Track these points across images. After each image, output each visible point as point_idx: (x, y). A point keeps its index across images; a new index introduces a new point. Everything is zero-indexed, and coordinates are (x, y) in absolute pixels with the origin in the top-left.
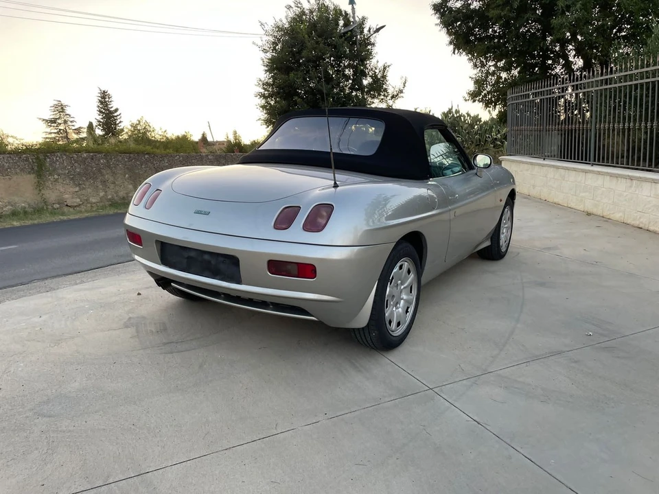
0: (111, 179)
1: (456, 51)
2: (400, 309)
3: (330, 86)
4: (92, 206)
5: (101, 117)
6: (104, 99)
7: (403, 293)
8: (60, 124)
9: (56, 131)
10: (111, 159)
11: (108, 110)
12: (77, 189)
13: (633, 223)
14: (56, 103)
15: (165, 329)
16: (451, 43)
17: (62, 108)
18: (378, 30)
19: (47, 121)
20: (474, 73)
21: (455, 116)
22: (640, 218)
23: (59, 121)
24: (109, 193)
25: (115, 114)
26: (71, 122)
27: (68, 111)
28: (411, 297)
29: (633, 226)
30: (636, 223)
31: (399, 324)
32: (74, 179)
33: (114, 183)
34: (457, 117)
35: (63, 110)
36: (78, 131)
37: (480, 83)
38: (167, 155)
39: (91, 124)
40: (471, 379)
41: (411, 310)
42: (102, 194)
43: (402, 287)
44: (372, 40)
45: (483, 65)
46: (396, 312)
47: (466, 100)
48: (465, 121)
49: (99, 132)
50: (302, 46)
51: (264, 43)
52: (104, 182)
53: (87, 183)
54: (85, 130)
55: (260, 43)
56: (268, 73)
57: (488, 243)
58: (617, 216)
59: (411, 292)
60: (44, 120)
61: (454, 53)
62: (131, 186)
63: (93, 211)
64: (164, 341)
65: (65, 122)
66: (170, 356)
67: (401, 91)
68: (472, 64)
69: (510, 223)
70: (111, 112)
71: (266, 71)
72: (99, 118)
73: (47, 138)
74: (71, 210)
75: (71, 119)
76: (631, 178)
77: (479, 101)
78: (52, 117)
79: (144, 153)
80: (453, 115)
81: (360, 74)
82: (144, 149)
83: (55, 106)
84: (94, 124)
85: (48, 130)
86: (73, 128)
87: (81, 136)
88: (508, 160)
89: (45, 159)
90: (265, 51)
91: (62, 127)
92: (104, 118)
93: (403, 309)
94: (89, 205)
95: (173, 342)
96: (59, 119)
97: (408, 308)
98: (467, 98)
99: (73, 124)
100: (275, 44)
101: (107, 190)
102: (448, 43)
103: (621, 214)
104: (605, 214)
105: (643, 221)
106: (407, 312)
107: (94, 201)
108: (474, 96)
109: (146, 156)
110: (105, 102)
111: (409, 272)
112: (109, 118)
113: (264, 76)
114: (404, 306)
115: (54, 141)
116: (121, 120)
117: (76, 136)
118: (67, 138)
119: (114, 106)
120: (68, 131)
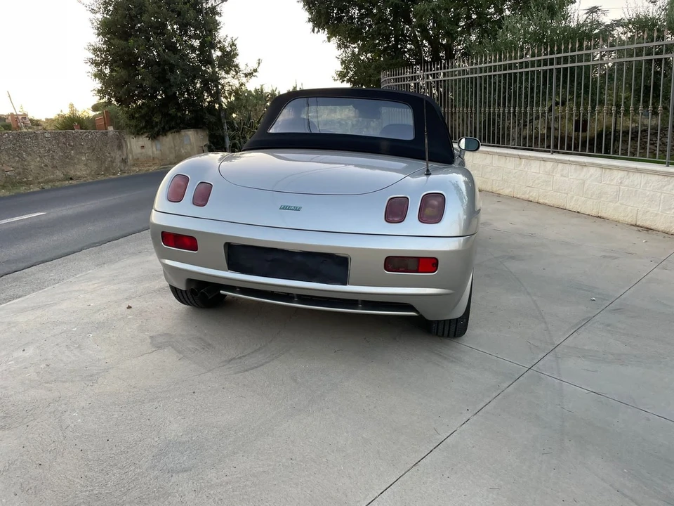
1: (316, 30)
13: (523, 197)
16: (310, 20)
20: (339, 53)
22: (530, 192)
29: (523, 199)
30: (526, 197)
37: (346, 63)
44: (219, 10)
45: (346, 46)
56: (100, 37)
58: (507, 191)
76: (520, 157)
77: (347, 81)
90: (94, 11)
98: (336, 78)
102: (307, 20)
103: (510, 190)
104: (494, 190)
105: (533, 195)
108: (341, 76)
113: (97, 41)
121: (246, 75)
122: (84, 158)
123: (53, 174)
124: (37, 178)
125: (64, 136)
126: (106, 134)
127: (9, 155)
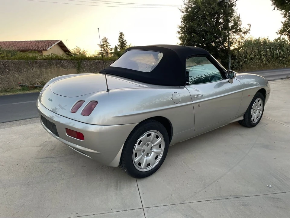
2: (150, 157)
5: (120, 44)
6: (121, 36)
7: (153, 148)
8: (105, 46)
9: (103, 49)
11: (122, 41)
14: (104, 38)
15: (53, 150)
16: (274, 4)
17: (106, 40)
19: (100, 45)
20: (284, 20)
21: (282, 41)
23: (105, 45)
25: (125, 42)
26: (109, 46)
27: (108, 41)
28: (160, 151)
31: (148, 165)
34: (283, 41)
35: (106, 41)
36: (111, 49)
37: (286, 25)
39: (116, 47)
40: (171, 206)
41: (160, 158)
43: (152, 145)
46: (146, 158)
47: (278, 34)
48: (287, 43)
49: (119, 50)
50: (199, 9)
51: (183, 8)
54: (114, 49)
55: (181, 9)
56: (182, 22)
57: (242, 118)
59: (160, 148)
60: (99, 45)
65: (107, 46)
66: (42, 164)
67: (249, 30)
68: (283, 15)
70: (123, 42)
71: (182, 21)
72: (119, 44)
73: (99, 52)
75: (109, 45)
77: (285, 34)
78: (102, 44)
80: (281, 41)
83: (104, 39)
84: (117, 46)
85: (101, 49)
86: (110, 48)
87: (112, 52)
89: (81, 63)
90: (183, 12)
91: (105, 48)
92: (121, 44)
93: (153, 157)
95: (50, 157)
96: (104, 44)
97: (157, 156)
98: (278, 33)
99: (110, 46)
100: (187, 9)
102: (272, 4)
106: (156, 158)
108: (282, 32)
110: (122, 37)
111: (157, 137)
112: (122, 43)
113: (181, 24)
114: (154, 155)
115: (103, 53)
116: (127, 44)
117: (110, 52)
118: (107, 52)
119: (124, 39)
120: (108, 49)
121: (244, 33)
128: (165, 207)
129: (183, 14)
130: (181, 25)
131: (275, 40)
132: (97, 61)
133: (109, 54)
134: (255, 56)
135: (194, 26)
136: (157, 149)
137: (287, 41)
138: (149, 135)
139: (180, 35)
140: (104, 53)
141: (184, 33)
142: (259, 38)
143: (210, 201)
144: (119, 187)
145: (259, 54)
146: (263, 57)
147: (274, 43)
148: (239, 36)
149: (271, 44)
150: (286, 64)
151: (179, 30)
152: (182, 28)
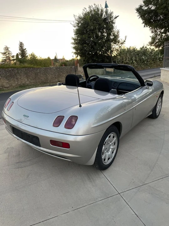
0: (20, 77)
2: (109, 153)
3: (97, 39)
4: (13, 87)
6: (21, 45)
7: (111, 146)
9: (6, 57)
10: (19, 70)
11: (23, 49)
12: (8, 81)
14: (5, 47)
15: (19, 155)
16: (143, 23)
18: (116, 18)
20: (152, 35)
23: (7, 53)
24: (19, 82)
28: (115, 147)
31: (109, 159)
32: (7, 77)
33: (20, 79)
34: (146, 49)
35: (8, 49)
36: (13, 57)
37: (154, 39)
38: (38, 68)
40: (137, 188)
41: (115, 152)
42: (16, 83)
43: (111, 143)
44: (114, 22)
45: (156, 31)
46: (107, 154)
48: (149, 51)
49: (20, 57)
50: (88, 25)
51: (74, 23)
52: (17, 79)
53: (11, 79)
54: (15, 56)
57: (151, 113)
59: (115, 145)
60: (2, 53)
61: (145, 26)
62: (26, 80)
63: (13, 89)
64: (17, 161)
65: (9, 53)
66: (17, 169)
67: (125, 41)
68: (151, 31)
69: (161, 103)
70: (24, 50)
71: (75, 34)
72: (20, 52)
73: (3, 59)
74: (6, 88)
75: (11, 53)
77: (153, 45)
78: (4, 52)
79: (30, 68)
80: (144, 49)
81: (109, 34)
82: (31, 66)
83: (5, 48)
84: (19, 54)
85: (3, 56)
86: (11, 56)
88: (163, 70)
90: (75, 27)
91: (8, 55)
93: (111, 152)
94: (12, 87)
95: (20, 162)
96: (7, 52)
97: (113, 151)
98: (149, 45)
100: (78, 24)
101: (18, 81)
102: (142, 23)
106: (113, 153)
107: (14, 85)
108: (151, 43)
109: (32, 69)
111: (114, 137)
112: (23, 52)
114: (111, 151)
115: (5, 60)
116: (27, 52)
117: (12, 59)
118: (9, 59)
119: (24, 47)
120: (10, 57)
121: (121, 44)
122: (64, 75)
123: (55, 80)
124: (50, 81)
125: (59, 68)
126: (71, 67)
127: (43, 74)
128: (134, 190)
129: (75, 28)
130: (74, 37)
131: (141, 48)
132: (10, 69)
133: (12, 60)
134: (129, 61)
135: (85, 39)
136: (113, 146)
137: (148, 49)
138: (110, 137)
139: (74, 46)
140: (7, 60)
141: (76, 43)
142: (130, 47)
143: (161, 180)
144: (91, 179)
145: (132, 59)
146: (134, 61)
147: (140, 51)
148: (118, 46)
149: (138, 51)
150: (149, 66)
151: (73, 41)
152: (75, 40)
